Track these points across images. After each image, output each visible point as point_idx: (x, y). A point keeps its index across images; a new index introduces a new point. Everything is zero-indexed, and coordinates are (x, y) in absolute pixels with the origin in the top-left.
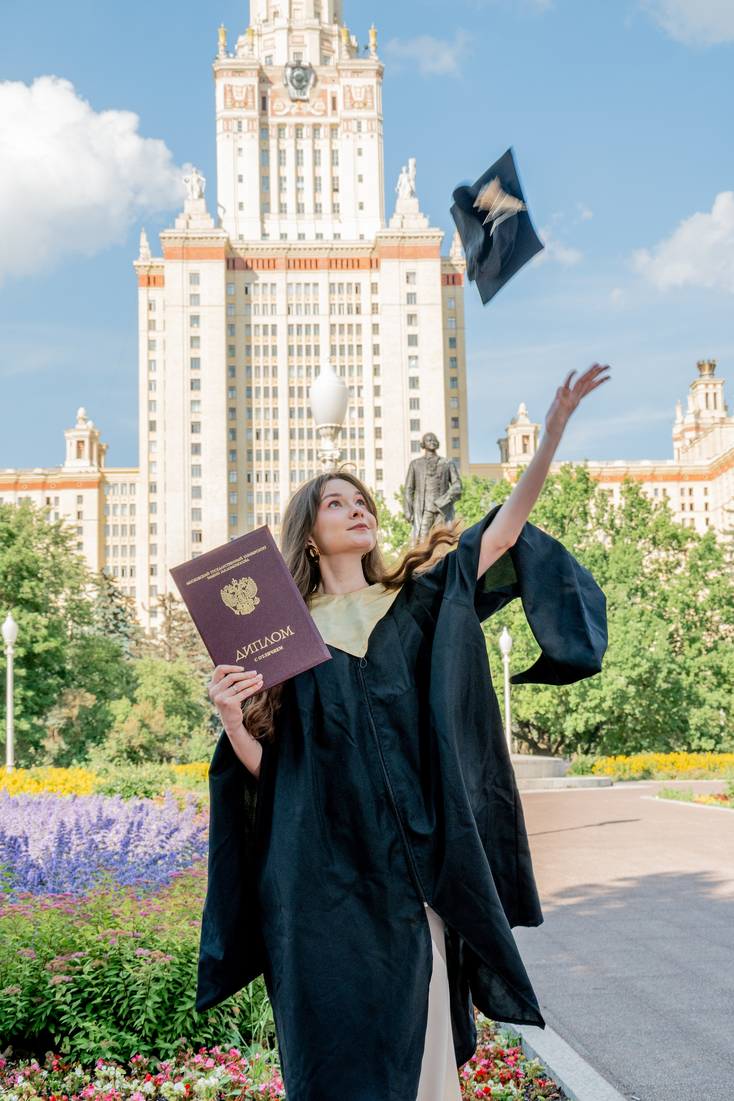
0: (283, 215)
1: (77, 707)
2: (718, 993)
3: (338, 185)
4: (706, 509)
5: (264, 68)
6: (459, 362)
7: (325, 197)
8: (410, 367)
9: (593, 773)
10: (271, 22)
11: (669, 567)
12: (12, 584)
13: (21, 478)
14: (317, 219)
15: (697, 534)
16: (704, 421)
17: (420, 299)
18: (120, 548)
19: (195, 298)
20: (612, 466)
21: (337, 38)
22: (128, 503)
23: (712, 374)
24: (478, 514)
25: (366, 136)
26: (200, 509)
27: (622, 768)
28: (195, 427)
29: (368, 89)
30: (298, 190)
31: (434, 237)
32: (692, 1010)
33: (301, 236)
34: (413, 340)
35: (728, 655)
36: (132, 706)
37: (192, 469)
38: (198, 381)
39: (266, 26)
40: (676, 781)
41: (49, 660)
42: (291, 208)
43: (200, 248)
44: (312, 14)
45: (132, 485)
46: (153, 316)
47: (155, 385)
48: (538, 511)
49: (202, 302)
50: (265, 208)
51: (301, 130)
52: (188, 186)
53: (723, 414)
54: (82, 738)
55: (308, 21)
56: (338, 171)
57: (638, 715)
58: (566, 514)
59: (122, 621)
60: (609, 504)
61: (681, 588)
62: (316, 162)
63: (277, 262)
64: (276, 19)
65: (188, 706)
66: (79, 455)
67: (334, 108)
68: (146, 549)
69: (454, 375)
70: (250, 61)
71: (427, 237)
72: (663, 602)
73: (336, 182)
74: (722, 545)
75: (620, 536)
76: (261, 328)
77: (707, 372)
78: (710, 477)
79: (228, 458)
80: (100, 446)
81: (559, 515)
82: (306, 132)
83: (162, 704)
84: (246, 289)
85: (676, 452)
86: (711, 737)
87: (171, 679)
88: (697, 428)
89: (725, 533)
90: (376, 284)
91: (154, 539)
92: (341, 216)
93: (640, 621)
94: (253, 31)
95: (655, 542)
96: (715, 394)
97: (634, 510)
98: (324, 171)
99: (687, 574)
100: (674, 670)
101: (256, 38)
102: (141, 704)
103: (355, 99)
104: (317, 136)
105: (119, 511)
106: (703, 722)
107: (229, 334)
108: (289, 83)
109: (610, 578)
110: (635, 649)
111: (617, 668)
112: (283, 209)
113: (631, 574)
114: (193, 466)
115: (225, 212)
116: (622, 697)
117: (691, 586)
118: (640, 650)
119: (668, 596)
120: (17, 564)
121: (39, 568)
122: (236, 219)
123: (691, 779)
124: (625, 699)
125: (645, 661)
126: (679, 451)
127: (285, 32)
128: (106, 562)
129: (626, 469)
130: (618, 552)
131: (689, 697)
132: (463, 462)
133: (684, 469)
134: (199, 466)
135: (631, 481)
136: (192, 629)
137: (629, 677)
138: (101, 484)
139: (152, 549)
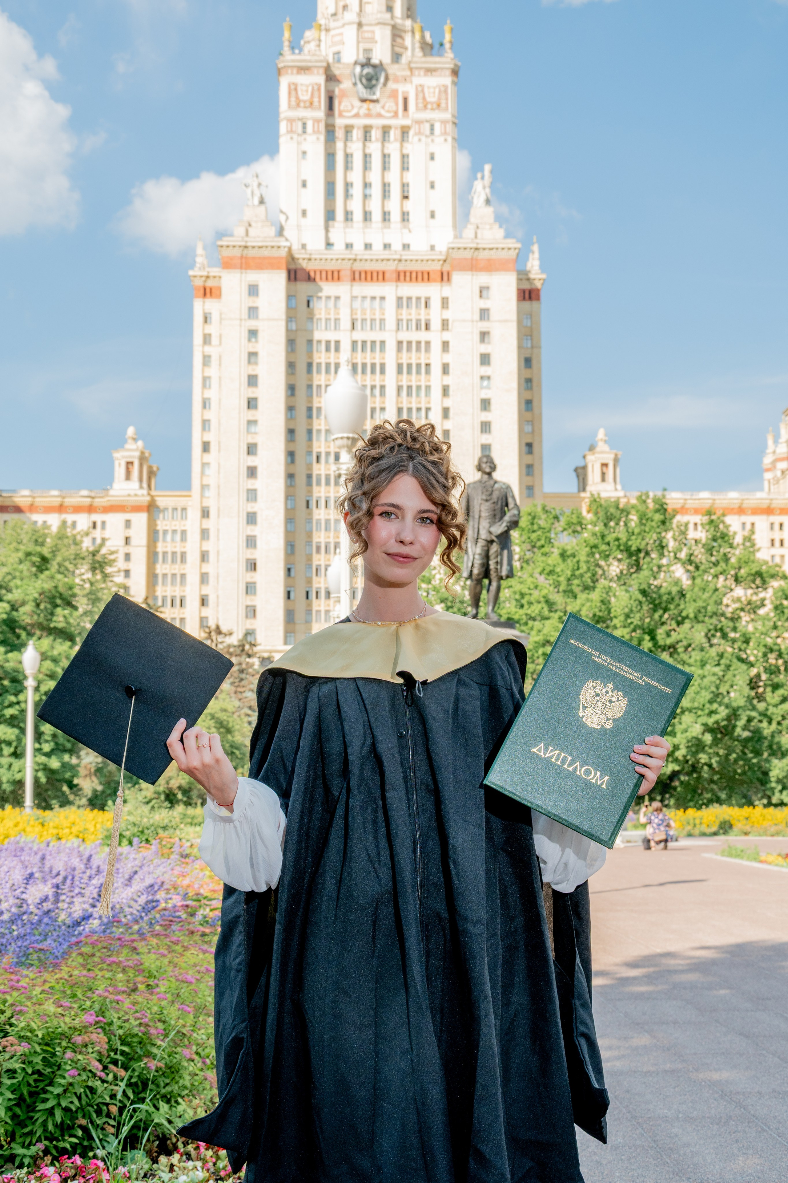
0: (349, 223)
2: (716, 1096)
3: (408, 191)
5: (331, 66)
6: (535, 383)
7: (394, 205)
8: (482, 388)
10: (339, 16)
11: (753, 606)
12: (45, 612)
13: (67, 500)
14: (385, 227)
15: (782, 571)
17: (494, 315)
18: (169, 577)
19: (253, 312)
20: (697, 497)
21: (410, 34)
22: (179, 528)
24: (546, 545)
25: (439, 139)
26: (255, 536)
27: (691, 822)
28: (251, 449)
29: (443, 89)
30: (366, 197)
31: (509, 249)
32: (678, 1118)
33: (368, 246)
34: (485, 359)
37: (248, 494)
38: (255, 399)
39: (335, 21)
42: (358, 216)
43: (260, 258)
44: (384, 8)
45: (184, 509)
46: (209, 329)
47: (210, 404)
48: (611, 544)
49: (261, 315)
50: (330, 215)
51: (370, 132)
52: (249, 191)
55: (379, 16)
56: (409, 177)
57: (715, 765)
58: (642, 547)
61: (764, 630)
62: (385, 166)
63: (341, 274)
64: (345, 13)
65: (231, 746)
66: (128, 477)
67: (406, 109)
68: (197, 578)
69: (529, 398)
70: (316, 58)
71: (503, 249)
72: (745, 645)
73: (406, 188)
75: (700, 572)
76: (324, 344)
79: (286, 482)
80: (150, 468)
81: (634, 548)
82: (375, 134)
84: (308, 302)
85: (766, 484)
87: (213, 717)
90: (447, 298)
91: (207, 568)
92: (411, 226)
93: (718, 665)
94: (320, 25)
95: (737, 580)
97: (715, 544)
98: (394, 177)
99: (772, 614)
100: (754, 718)
101: (323, 33)
103: (428, 99)
104: (387, 138)
105: (169, 537)
106: (785, 774)
107: (290, 349)
108: (358, 82)
109: (687, 617)
110: (712, 695)
111: (692, 715)
112: (349, 217)
113: (709, 614)
114: (248, 491)
115: (287, 218)
116: (697, 745)
117: (775, 627)
118: (717, 695)
119: (750, 638)
120: (50, 591)
121: (74, 595)
122: (299, 227)
123: (766, 835)
124: (701, 747)
125: (723, 708)
126: (769, 482)
127: (355, 26)
128: (154, 591)
129: (710, 501)
130: (696, 589)
131: (770, 747)
132: (536, 490)
133: (774, 502)
134: (255, 490)
135: (715, 514)
136: (240, 664)
137: (705, 725)
138: (151, 508)
139: (204, 578)
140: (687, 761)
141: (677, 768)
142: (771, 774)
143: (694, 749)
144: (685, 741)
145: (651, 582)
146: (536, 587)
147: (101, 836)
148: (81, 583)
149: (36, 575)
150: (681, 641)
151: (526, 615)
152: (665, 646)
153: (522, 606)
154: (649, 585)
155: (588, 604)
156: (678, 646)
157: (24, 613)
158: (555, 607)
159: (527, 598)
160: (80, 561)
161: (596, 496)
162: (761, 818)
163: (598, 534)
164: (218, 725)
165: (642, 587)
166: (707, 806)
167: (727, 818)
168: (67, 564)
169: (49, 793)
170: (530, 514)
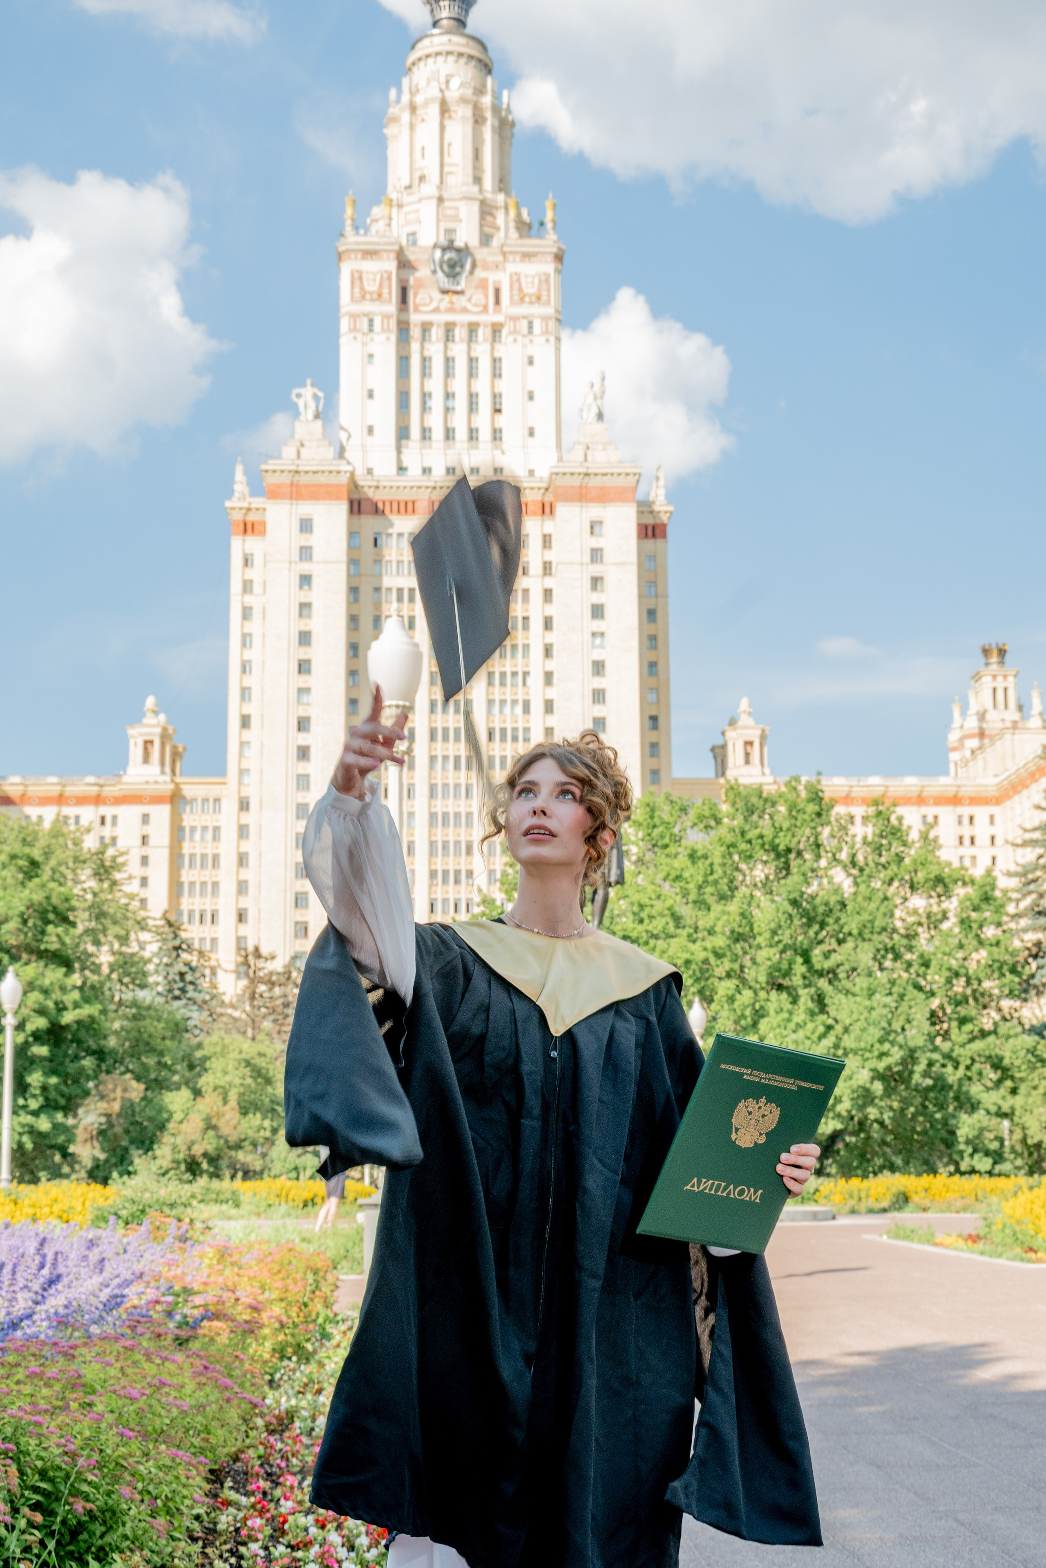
0: (427, 443)
1: (119, 1100)
3: (501, 403)
4: (993, 843)
5: (405, 249)
6: (660, 642)
7: (483, 420)
8: (594, 647)
9: (816, 1201)
10: (415, 188)
11: (933, 919)
12: (34, 930)
13: (68, 789)
14: (472, 448)
15: (971, 876)
16: (991, 725)
17: (608, 556)
18: (198, 885)
19: (306, 553)
20: (866, 783)
21: (503, 211)
22: (211, 825)
23: (1001, 663)
24: (672, 845)
25: (539, 340)
27: (856, 1194)
28: (303, 724)
29: (543, 278)
30: (447, 410)
31: (627, 474)
33: (450, 471)
34: (598, 611)
35: (1011, 1041)
36: (194, 1099)
37: (298, 780)
38: (308, 662)
39: (409, 194)
40: (930, 1215)
41: (82, 1034)
42: (438, 433)
43: (314, 486)
44: (470, 179)
45: (217, 800)
46: (250, 574)
47: (251, 667)
48: (754, 842)
49: (315, 557)
50: (403, 433)
51: (453, 331)
52: (301, 402)
53: (1016, 716)
54: (125, 1143)
55: (464, 189)
56: (502, 386)
57: (887, 1122)
58: (792, 846)
59: (191, 983)
60: (851, 833)
61: (947, 950)
62: (472, 373)
63: (417, 505)
64: (422, 185)
65: (272, 1101)
66: (146, 759)
67: (497, 302)
68: (233, 888)
69: (653, 659)
70: (386, 240)
71: (619, 474)
72: (923, 969)
73: (498, 400)
74: (1005, 892)
75: (865, 877)
76: (394, 592)
77: (994, 659)
78: (998, 801)
80: (174, 748)
81: (782, 847)
82: (460, 333)
83: (236, 1097)
84: (376, 540)
85: (952, 767)
86: (987, 1153)
87: (248, 1063)
88: (982, 734)
89: (1009, 874)
90: (550, 536)
91: (245, 874)
92: (505, 446)
93: (890, 994)
94: (391, 200)
95: (912, 887)
96: (1006, 689)
97: (884, 842)
98: (483, 385)
99: (957, 930)
100: (937, 1061)
101: (395, 210)
102: (207, 1096)
103: (526, 291)
104: (474, 338)
105: (198, 835)
106: (976, 1133)
107: (352, 599)
108: (438, 269)
109: (850, 934)
110: (882, 1032)
111: (859, 1058)
112: (427, 434)
113: (877, 930)
114: (299, 776)
115: (349, 436)
116: (864, 1097)
117: (961, 946)
118: (888, 1033)
119: (930, 960)
120: (40, 904)
121: (72, 909)
122: (363, 447)
123: (950, 1211)
124: (869, 1099)
125: (896, 1048)
126: (956, 764)
127: (434, 202)
128: (179, 904)
129: (882, 789)
130: (860, 899)
131: (957, 1098)
132: (663, 775)
133: (962, 789)
134: (307, 776)
135: (883, 804)
136: (285, 996)
137: (874, 1070)
138: (175, 799)
139: (242, 887)
140: (852, 1118)
141: (839, 1126)
142: (959, 1133)
143: (860, 1102)
144: (849, 1091)
145: (803, 889)
146: (659, 897)
147: (90, 1216)
148: (81, 893)
149: (22, 883)
150: (842, 964)
151: (647, 931)
152: (823, 970)
153: (641, 921)
154: (802, 893)
155: (725, 918)
156: (838, 971)
157: (8, 932)
158: (683, 922)
159: (647, 910)
160: (81, 865)
161: (733, 782)
162: (944, 1190)
163: (737, 831)
164: (254, 1074)
165: (791, 897)
166: (875, 1174)
167: (902, 1189)
168: (63, 869)
169: (37, 1162)
170: (648, 805)
